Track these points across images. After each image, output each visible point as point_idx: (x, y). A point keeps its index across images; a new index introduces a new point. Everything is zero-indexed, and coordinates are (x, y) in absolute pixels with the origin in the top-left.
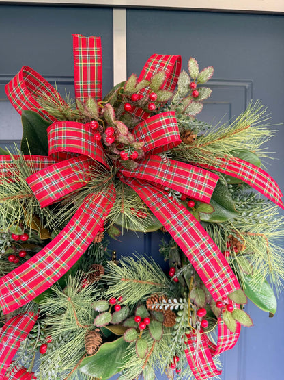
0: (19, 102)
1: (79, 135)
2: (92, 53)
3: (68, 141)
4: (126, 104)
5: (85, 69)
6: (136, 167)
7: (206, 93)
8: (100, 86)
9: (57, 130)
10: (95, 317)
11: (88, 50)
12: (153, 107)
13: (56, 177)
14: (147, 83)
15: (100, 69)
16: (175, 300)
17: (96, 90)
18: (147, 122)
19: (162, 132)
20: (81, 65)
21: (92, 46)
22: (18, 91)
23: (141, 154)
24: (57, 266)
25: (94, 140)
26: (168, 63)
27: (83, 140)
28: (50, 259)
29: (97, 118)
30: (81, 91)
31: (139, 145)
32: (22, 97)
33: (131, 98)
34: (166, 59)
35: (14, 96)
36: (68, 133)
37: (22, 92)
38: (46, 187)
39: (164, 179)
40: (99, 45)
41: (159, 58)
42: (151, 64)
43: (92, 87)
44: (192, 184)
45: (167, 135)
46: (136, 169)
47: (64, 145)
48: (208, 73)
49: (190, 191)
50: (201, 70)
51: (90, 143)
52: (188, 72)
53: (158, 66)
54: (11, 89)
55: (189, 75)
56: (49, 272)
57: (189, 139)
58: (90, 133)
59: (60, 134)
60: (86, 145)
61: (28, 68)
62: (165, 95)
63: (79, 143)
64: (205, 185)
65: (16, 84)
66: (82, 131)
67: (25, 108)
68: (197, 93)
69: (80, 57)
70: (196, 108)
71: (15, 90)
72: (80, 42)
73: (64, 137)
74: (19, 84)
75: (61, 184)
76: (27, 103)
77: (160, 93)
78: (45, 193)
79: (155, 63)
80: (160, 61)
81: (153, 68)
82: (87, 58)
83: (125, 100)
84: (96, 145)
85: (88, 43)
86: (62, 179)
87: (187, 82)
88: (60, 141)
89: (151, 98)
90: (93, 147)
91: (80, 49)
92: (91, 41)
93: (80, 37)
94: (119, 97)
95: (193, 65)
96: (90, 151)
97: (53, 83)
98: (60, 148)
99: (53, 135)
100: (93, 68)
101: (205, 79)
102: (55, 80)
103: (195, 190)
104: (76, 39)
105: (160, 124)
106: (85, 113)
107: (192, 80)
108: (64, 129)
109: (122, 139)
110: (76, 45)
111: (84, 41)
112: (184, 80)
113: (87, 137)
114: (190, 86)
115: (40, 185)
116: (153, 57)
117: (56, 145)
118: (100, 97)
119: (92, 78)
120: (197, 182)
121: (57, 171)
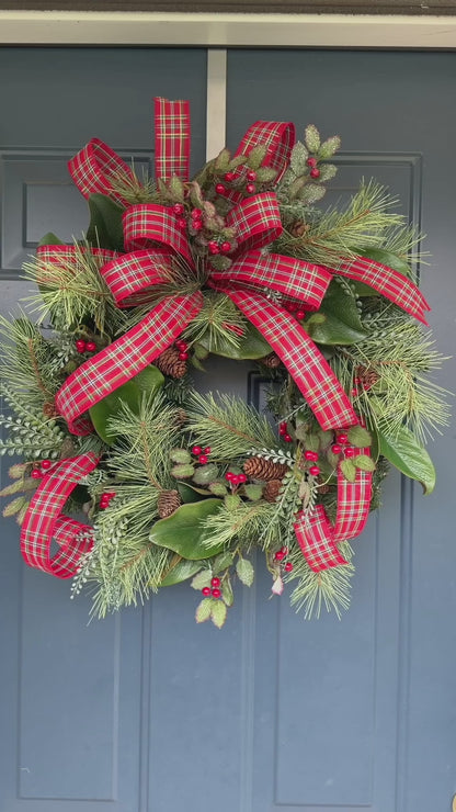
0: (86, 182)
1: (161, 219)
2: (177, 122)
3: (149, 226)
4: (218, 185)
5: (168, 141)
6: (229, 265)
7: (330, 172)
8: (186, 164)
9: (135, 214)
10: (172, 467)
11: (173, 117)
12: (251, 188)
13: (134, 267)
14: (244, 159)
15: (187, 142)
16: (280, 452)
17: (181, 169)
18: (242, 205)
19: (258, 217)
20: (163, 136)
21: (177, 112)
22: (86, 169)
23: (234, 245)
24: (135, 358)
25: (177, 227)
26: (274, 133)
27: (165, 226)
28: (128, 350)
29: (181, 200)
30: (163, 169)
31: (230, 232)
32: (90, 177)
33: (225, 178)
34: (270, 128)
35: (80, 174)
36: (149, 218)
37: (91, 169)
38: (124, 277)
39: (262, 278)
40: (186, 111)
41: (263, 126)
42: (252, 135)
43: (177, 164)
44: (296, 282)
45: (265, 220)
46: (229, 269)
47: (144, 231)
48: (333, 144)
49: (293, 291)
50: (323, 139)
51: (173, 230)
52: (305, 143)
53: (260, 138)
54: (77, 166)
55: (307, 148)
56: (127, 364)
57: (299, 230)
58: (173, 219)
59: (139, 218)
60: (169, 232)
61: (96, 141)
62: (268, 174)
63: (160, 228)
64: (311, 283)
65: (83, 160)
66: (164, 215)
67: (92, 190)
68: (316, 173)
69: (163, 127)
70: (316, 193)
71: (81, 167)
72: (163, 108)
73: (144, 222)
74: (88, 160)
75: (139, 276)
76: (96, 184)
77: (260, 171)
78: (122, 284)
79: (258, 133)
80: (264, 130)
81: (254, 139)
82: (171, 129)
83: (217, 181)
84: (179, 234)
85: (172, 110)
86: (141, 270)
87: (304, 156)
88: (139, 227)
89: (248, 177)
90: (176, 236)
91: (163, 117)
92: (177, 105)
93: (162, 101)
94: (210, 177)
95: (312, 135)
96: (172, 239)
97: (130, 160)
98: (139, 234)
99: (131, 220)
100: (177, 141)
101: (329, 153)
102: (132, 155)
103: (299, 289)
104: (158, 105)
105: (256, 207)
106: (168, 195)
107: (310, 153)
108: (144, 212)
109: (211, 224)
110: (158, 112)
111: (167, 106)
112: (299, 155)
113: (169, 223)
114: (308, 163)
115: (116, 275)
116: (255, 125)
117: (135, 231)
118: (186, 177)
119: (177, 154)
120: (302, 279)
121: (135, 260)
